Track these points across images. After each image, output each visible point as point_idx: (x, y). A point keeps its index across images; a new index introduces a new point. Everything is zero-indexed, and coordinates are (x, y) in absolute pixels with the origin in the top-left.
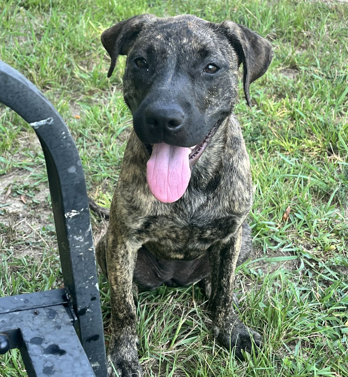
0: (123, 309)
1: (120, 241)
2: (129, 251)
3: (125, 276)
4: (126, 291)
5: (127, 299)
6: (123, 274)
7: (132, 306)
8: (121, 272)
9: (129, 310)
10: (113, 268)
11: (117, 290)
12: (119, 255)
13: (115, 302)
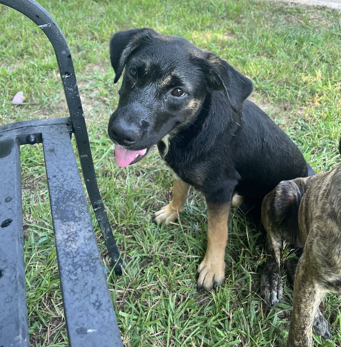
0: (300, 338)
1: (309, 279)
2: (317, 291)
3: (309, 311)
4: (307, 324)
5: (305, 332)
6: (307, 308)
7: (309, 339)
8: (305, 306)
9: (305, 342)
10: (299, 298)
11: (298, 319)
12: (306, 291)
13: (294, 329)
